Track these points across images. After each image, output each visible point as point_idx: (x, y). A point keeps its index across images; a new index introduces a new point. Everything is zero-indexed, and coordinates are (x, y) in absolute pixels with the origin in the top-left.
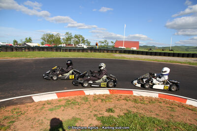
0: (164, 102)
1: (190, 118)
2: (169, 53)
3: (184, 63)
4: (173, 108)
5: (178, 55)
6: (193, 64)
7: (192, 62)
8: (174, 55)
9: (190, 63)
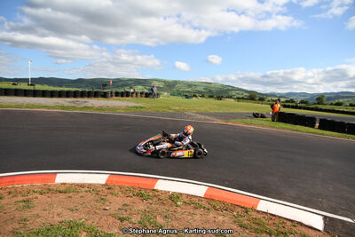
0: (10, 193)
1: (60, 210)
2: (25, 90)
3: (52, 108)
4: (28, 201)
5: (44, 94)
6: (68, 108)
7: (67, 104)
8: (35, 94)
9: (63, 107)
